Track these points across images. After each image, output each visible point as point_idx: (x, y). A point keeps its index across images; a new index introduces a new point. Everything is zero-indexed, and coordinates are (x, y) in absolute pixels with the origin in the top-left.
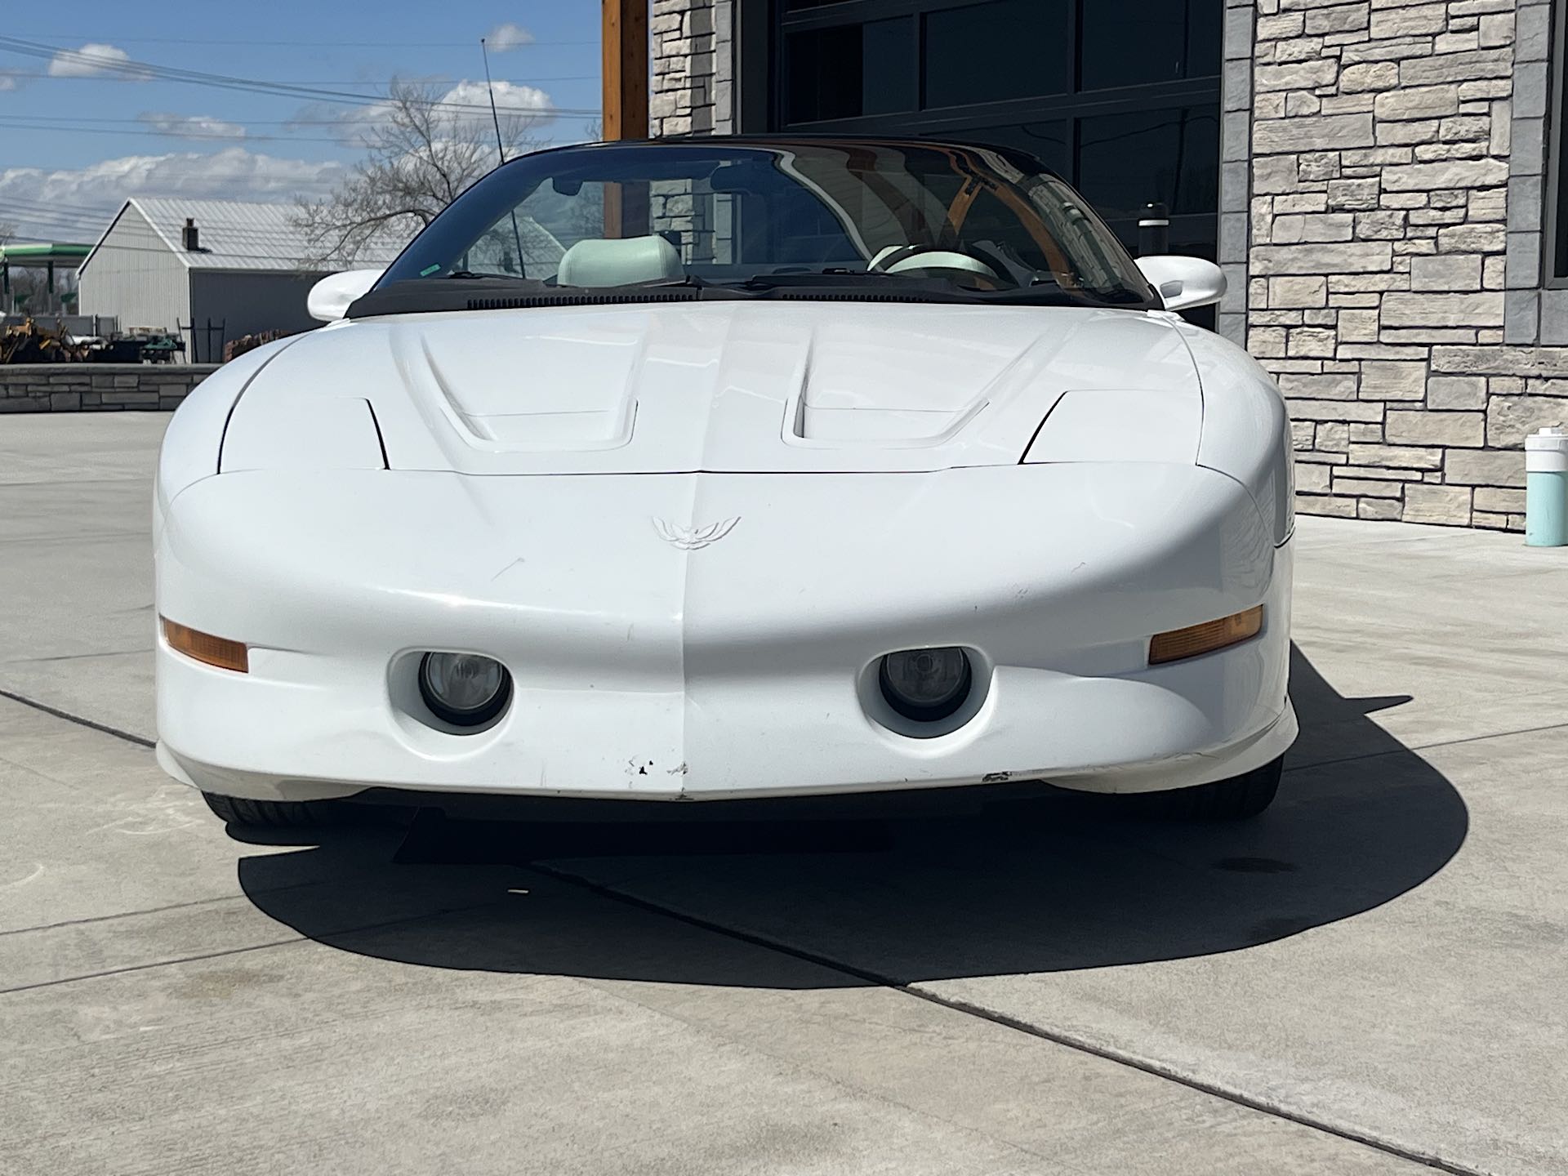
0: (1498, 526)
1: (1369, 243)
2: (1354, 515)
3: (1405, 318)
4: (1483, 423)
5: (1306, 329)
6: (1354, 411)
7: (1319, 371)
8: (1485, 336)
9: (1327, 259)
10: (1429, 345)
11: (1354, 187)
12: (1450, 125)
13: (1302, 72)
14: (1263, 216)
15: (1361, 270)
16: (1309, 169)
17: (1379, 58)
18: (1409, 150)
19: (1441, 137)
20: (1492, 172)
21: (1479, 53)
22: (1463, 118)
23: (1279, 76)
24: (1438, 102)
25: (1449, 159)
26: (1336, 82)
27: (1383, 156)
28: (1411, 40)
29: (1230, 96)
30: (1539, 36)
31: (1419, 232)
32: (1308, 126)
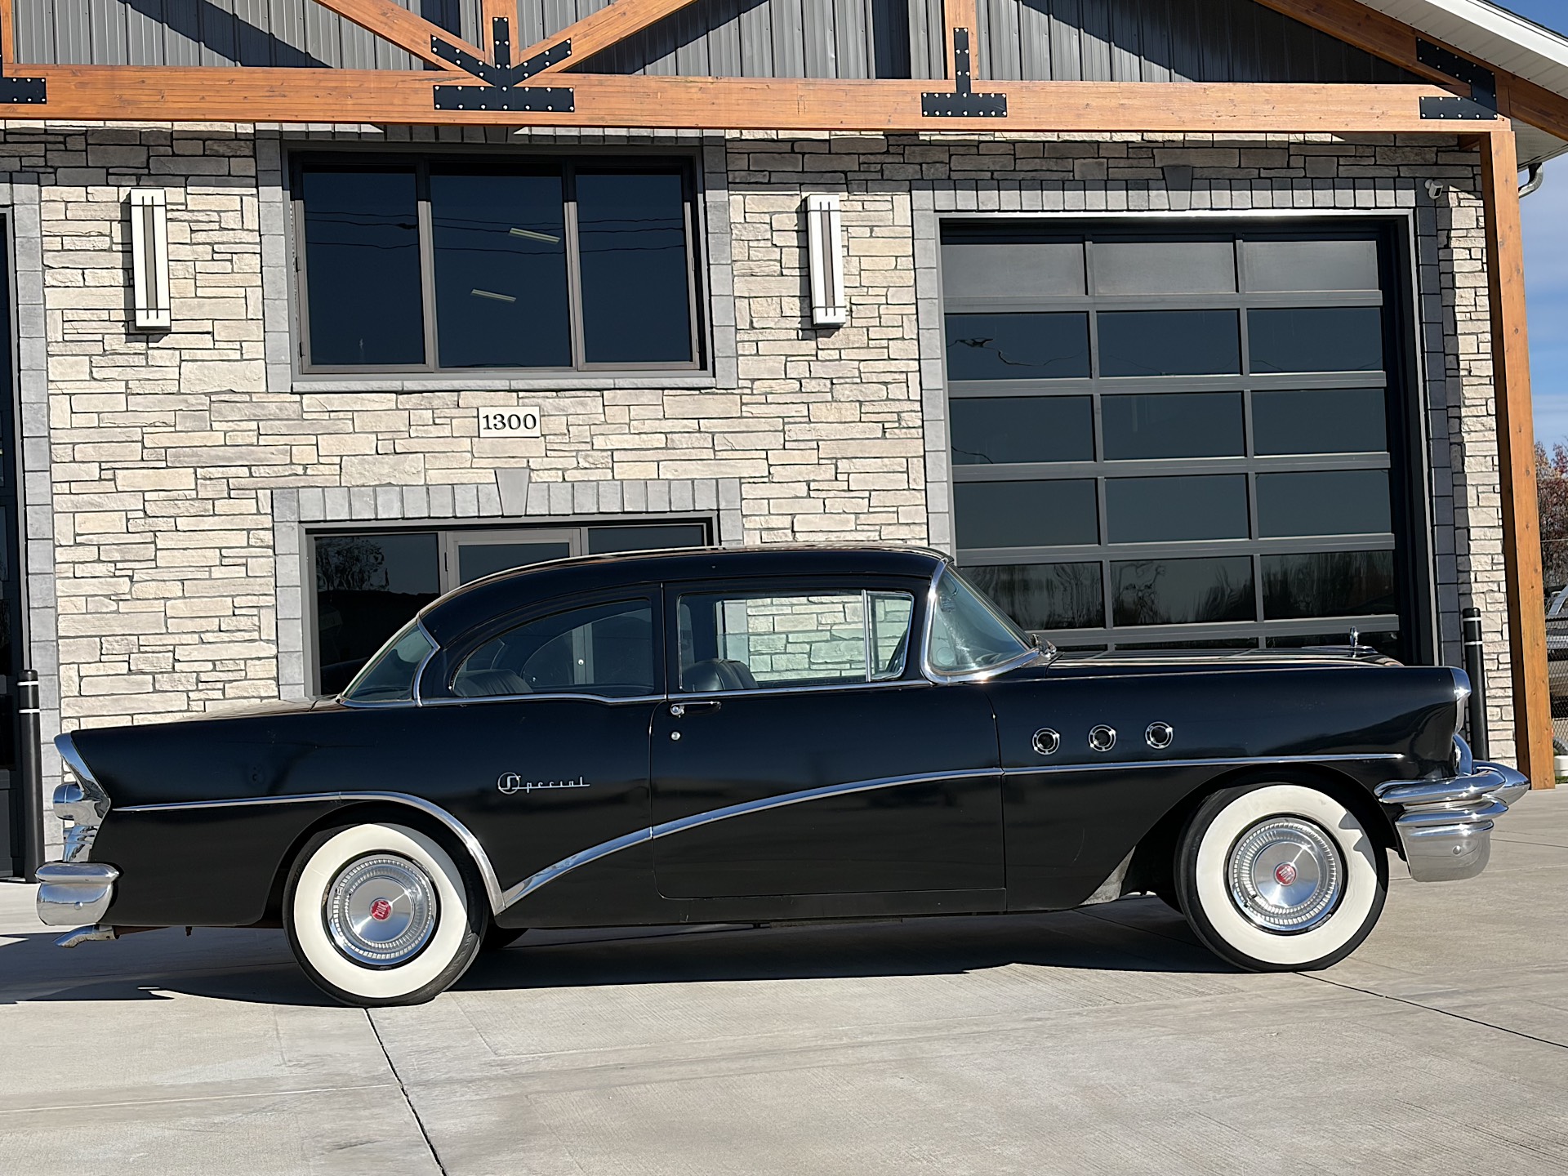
1: (168, 694)
9: (135, 705)
11: (151, 659)
12: (230, 622)
13: (100, 586)
14: (70, 678)
16: (109, 646)
17: (165, 579)
18: (196, 636)
19: (222, 629)
20: (264, 650)
21: (247, 580)
22: (238, 617)
23: (78, 586)
24: (219, 608)
25: (229, 642)
26: (130, 592)
27: (174, 638)
28: (191, 569)
29: (35, 597)
30: (294, 573)
31: (208, 686)
32: (108, 619)
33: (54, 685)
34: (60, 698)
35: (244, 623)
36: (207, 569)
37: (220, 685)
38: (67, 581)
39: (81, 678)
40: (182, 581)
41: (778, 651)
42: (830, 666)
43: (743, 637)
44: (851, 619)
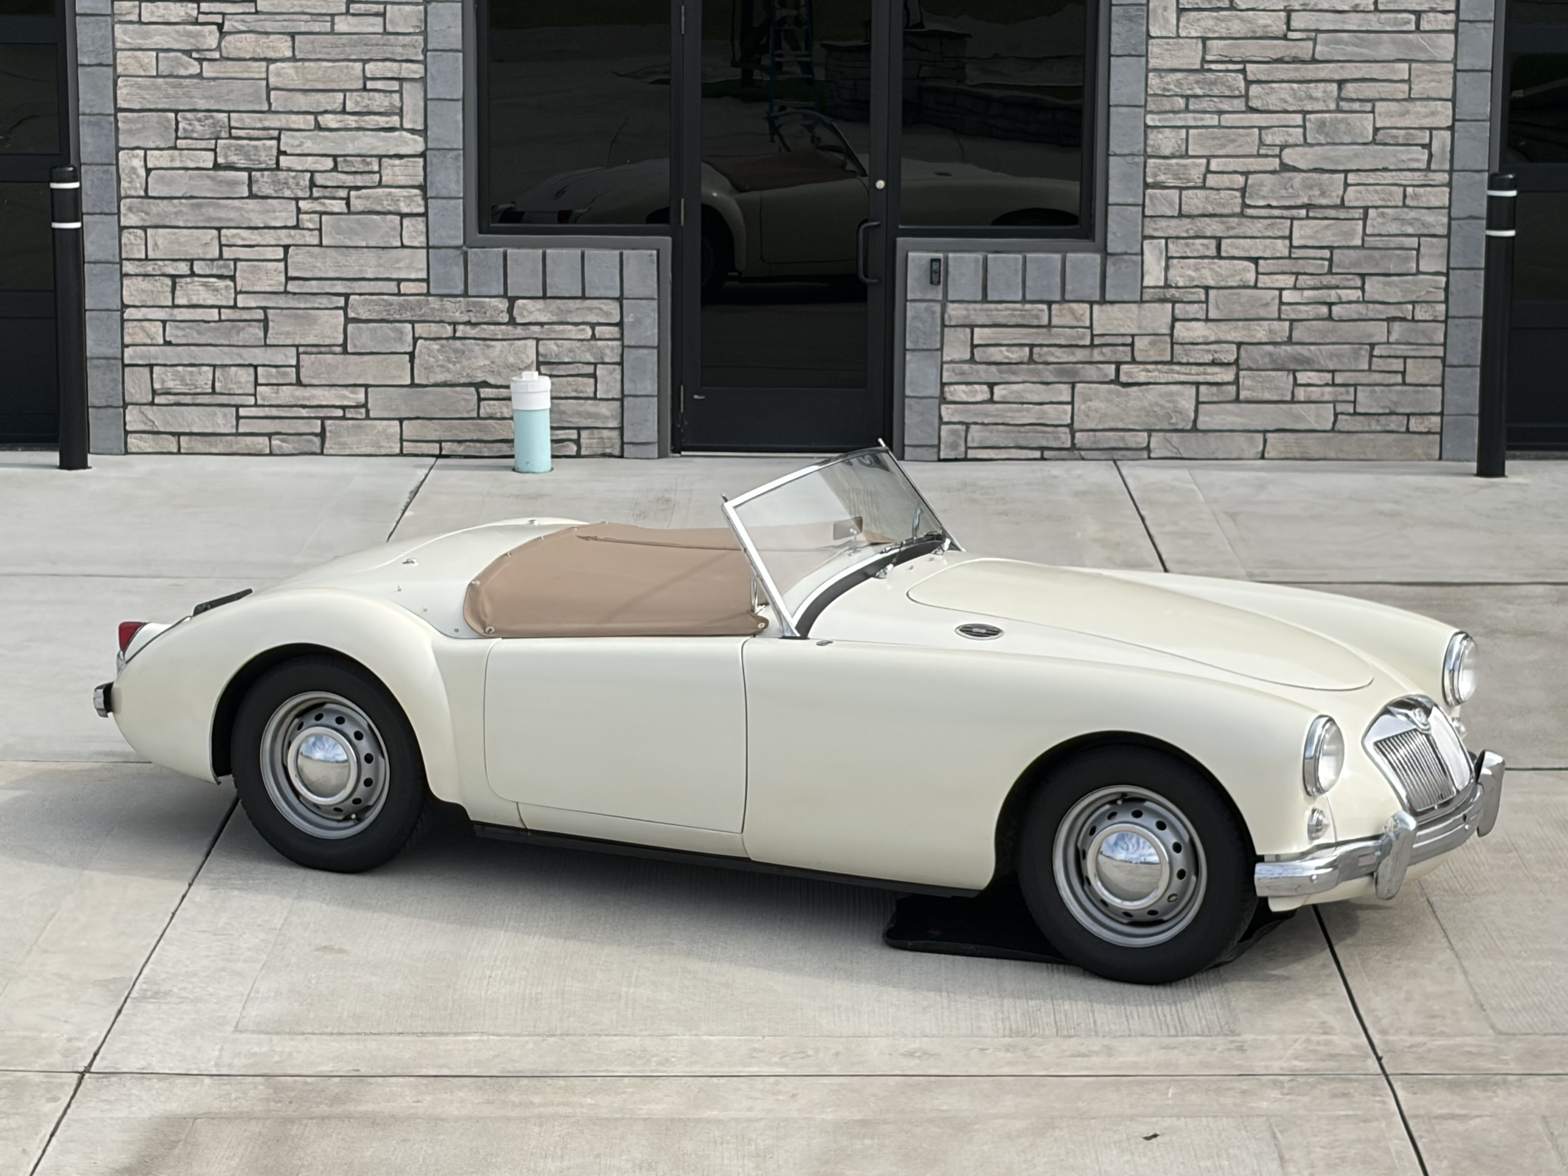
0: (431, 452)
1: (269, 201)
2: (268, 451)
3: (316, 270)
4: (409, 365)
5: (196, 279)
6: (259, 356)
7: (217, 318)
8: (405, 287)
9: (222, 214)
10: (347, 296)
11: (247, 148)
12: (359, 99)
13: (174, 35)
14: (133, 170)
15: (262, 225)
16: (188, 127)
17: (269, 30)
18: (311, 118)
19: (348, 109)
20: (407, 144)
21: (386, 37)
22: (371, 94)
23: (146, 36)
24: (343, 77)
25: (358, 129)
26: (219, 48)
27: (280, 121)
28: (308, 17)
29: (86, 49)
30: (452, 30)
31: (327, 193)
32: (187, 86)
33: (112, 179)
34: (120, 199)
35: (379, 102)
36: (329, 18)
37: (343, 193)
38: (130, 27)
39: (148, 171)
40: (292, 35)
41: (1191, 184)
42: (1276, 212)
43: (1137, 159)
44: (1315, 138)
